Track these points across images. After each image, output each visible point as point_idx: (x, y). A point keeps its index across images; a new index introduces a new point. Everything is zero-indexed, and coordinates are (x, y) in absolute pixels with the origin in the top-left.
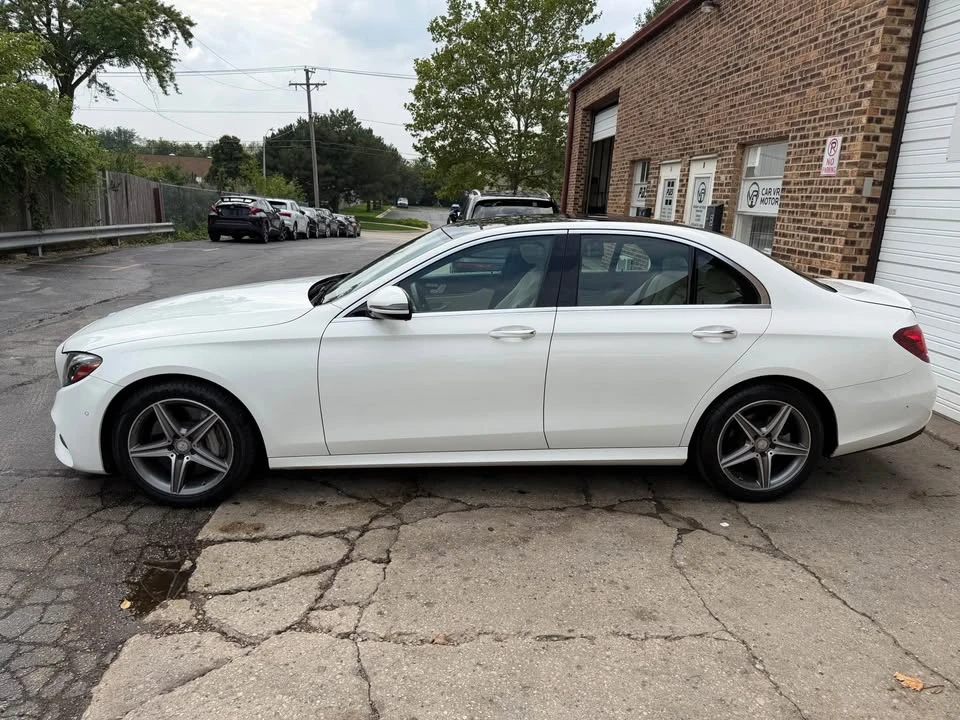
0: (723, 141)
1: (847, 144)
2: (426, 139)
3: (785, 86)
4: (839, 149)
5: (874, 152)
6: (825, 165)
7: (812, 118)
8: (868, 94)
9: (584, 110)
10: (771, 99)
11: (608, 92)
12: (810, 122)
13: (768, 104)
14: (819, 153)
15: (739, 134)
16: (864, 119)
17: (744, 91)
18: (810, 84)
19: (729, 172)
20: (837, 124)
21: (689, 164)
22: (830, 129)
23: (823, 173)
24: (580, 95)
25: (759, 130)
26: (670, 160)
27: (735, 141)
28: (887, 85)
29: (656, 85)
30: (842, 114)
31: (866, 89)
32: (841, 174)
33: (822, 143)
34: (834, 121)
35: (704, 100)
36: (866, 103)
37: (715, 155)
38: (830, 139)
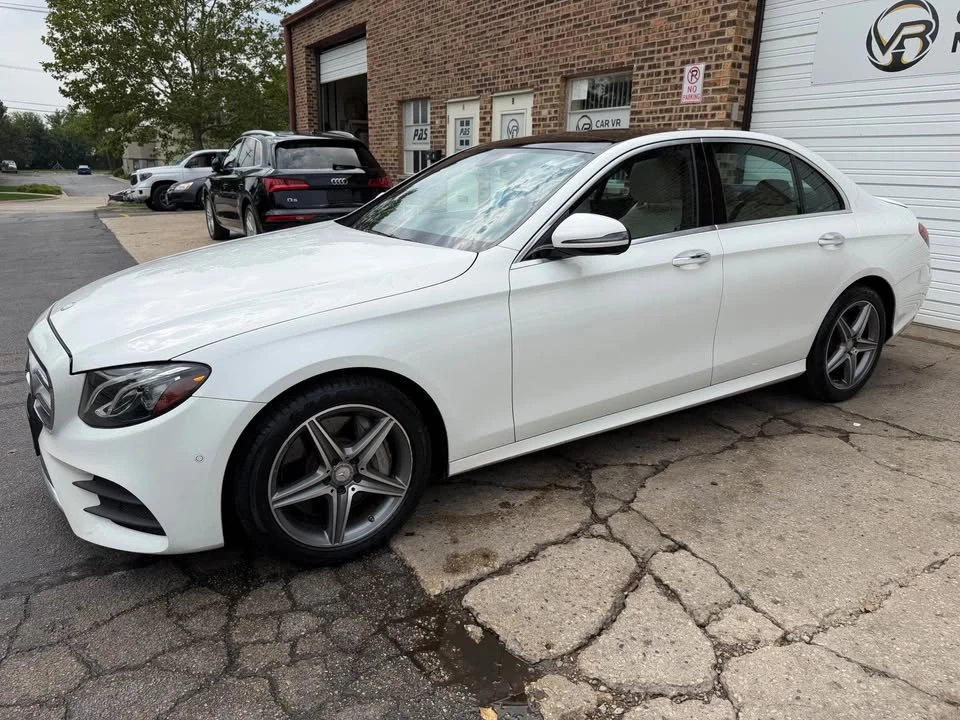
0: (541, 76)
1: (711, 72)
2: (75, 83)
3: (620, 16)
4: (702, 76)
5: (738, 78)
6: (685, 92)
7: (663, 48)
8: (732, 23)
9: (308, 47)
10: (602, 31)
11: (346, 27)
12: (659, 52)
13: (598, 35)
14: (677, 82)
15: (561, 67)
16: (730, 47)
17: (562, 23)
18: (654, 15)
19: (553, 106)
20: (696, 53)
21: (491, 101)
22: (687, 58)
23: (684, 101)
24: (296, 31)
25: (590, 62)
26: (461, 98)
27: (556, 74)
28: (746, 15)
29: (426, 18)
30: (700, 43)
31: (728, 19)
32: (706, 100)
33: (678, 72)
34: (693, 51)
35: (504, 33)
36: (730, 32)
37: (529, 90)
38: (688, 68)
